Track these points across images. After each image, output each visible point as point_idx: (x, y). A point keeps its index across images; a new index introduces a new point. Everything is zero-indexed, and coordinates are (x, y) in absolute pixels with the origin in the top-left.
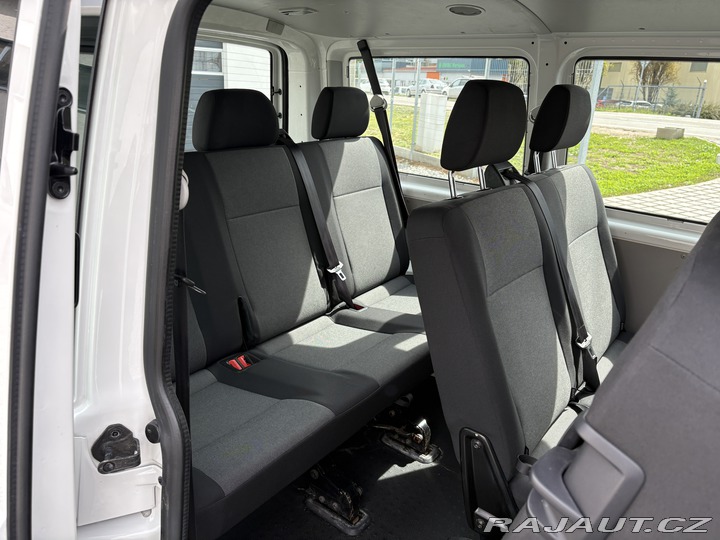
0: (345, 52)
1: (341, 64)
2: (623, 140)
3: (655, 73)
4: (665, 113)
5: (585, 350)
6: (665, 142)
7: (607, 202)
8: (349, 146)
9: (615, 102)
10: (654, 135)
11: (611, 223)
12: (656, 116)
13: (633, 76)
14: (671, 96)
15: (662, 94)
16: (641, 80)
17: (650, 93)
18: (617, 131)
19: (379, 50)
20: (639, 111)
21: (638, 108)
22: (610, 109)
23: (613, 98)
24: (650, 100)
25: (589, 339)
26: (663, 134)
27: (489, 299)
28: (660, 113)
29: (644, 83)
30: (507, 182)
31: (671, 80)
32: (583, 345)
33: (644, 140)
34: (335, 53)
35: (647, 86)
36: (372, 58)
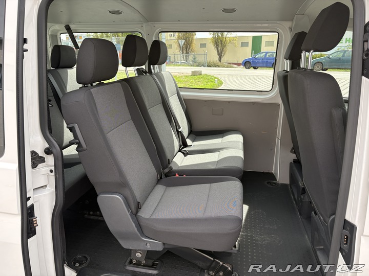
0: (58, 31)
1: (56, 36)
2: (179, 77)
3: (186, 49)
4: (193, 66)
5: (180, 132)
6: (195, 77)
7: (179, 86)
8: (69, 71)
9: (173, 62)
10: (191, 74)
11: (182, 93)
12: (190, 67)
13: (178, 50)
14: (195, 59)
15: (191, 58)
16: (181, 52)
17: (186, 57)
18: (176, 74)
19: (76, 30)
20: (183, 65)
21: (182, 64)
22: (171, 66)
23: (171, 61)
24: (186, 60)
25: (181, 128)
26: (194, 74)
27: (149, 111)
28: (191, 66)
29: (183, 53)
30: (144, 74)
31: (193, 52)
32: (180, 130)
33: (187, 76)
34: (52, 31)
35: (184, 54)
36: (73, 33)
